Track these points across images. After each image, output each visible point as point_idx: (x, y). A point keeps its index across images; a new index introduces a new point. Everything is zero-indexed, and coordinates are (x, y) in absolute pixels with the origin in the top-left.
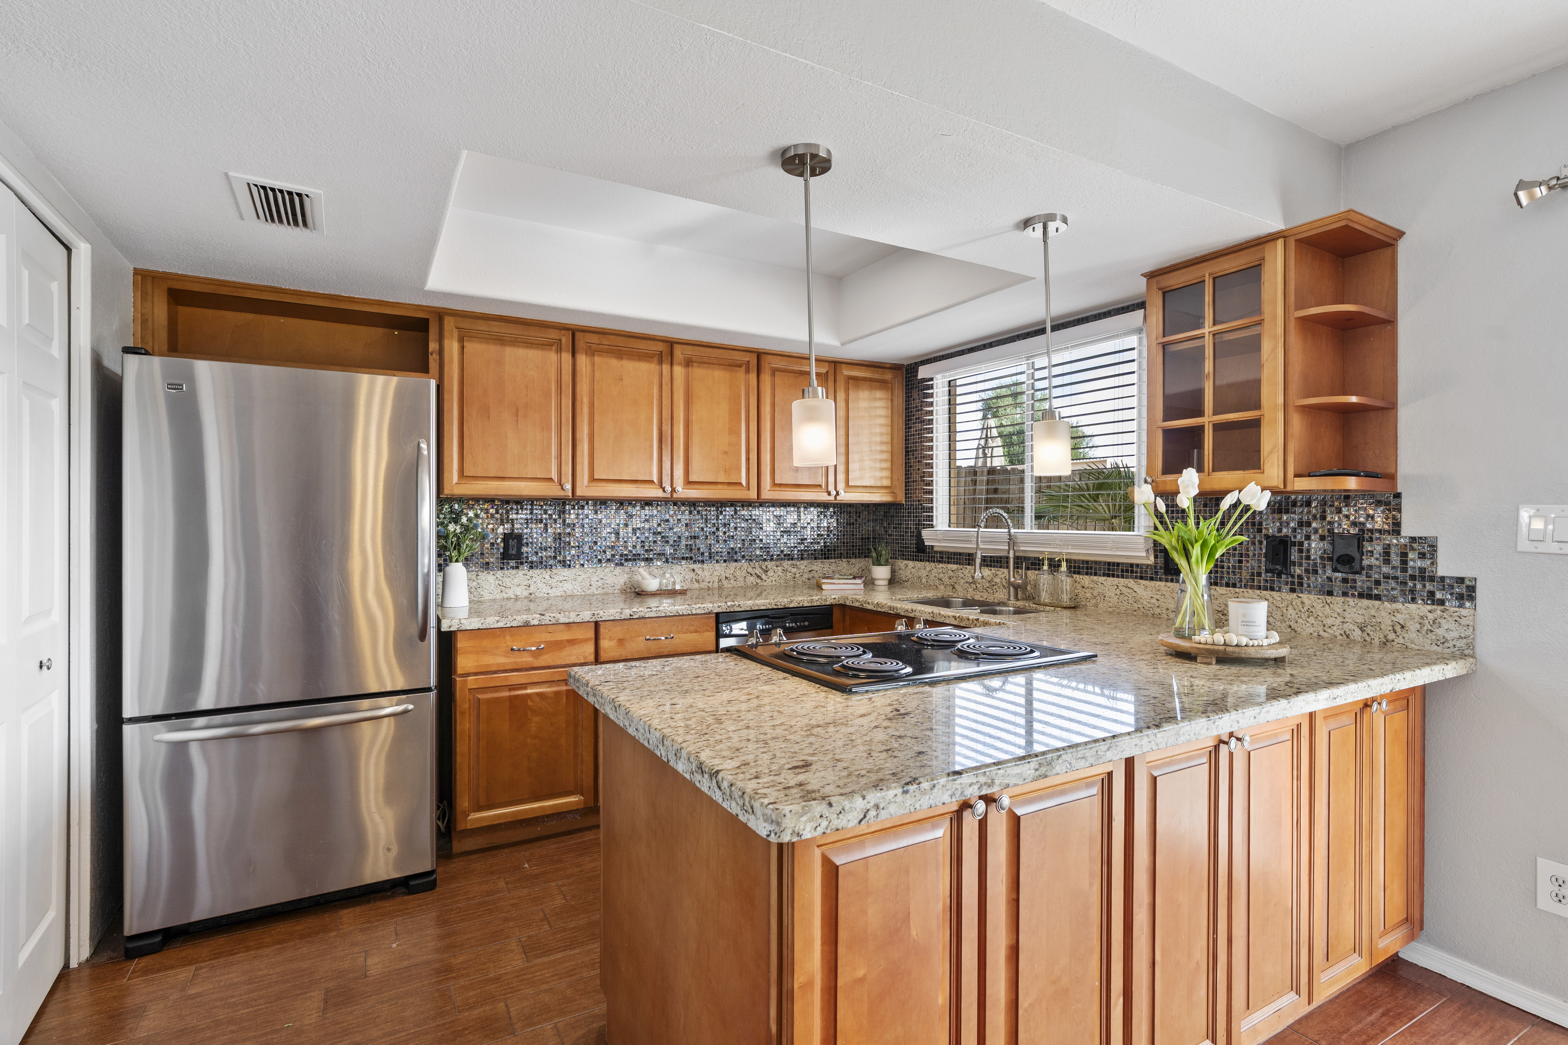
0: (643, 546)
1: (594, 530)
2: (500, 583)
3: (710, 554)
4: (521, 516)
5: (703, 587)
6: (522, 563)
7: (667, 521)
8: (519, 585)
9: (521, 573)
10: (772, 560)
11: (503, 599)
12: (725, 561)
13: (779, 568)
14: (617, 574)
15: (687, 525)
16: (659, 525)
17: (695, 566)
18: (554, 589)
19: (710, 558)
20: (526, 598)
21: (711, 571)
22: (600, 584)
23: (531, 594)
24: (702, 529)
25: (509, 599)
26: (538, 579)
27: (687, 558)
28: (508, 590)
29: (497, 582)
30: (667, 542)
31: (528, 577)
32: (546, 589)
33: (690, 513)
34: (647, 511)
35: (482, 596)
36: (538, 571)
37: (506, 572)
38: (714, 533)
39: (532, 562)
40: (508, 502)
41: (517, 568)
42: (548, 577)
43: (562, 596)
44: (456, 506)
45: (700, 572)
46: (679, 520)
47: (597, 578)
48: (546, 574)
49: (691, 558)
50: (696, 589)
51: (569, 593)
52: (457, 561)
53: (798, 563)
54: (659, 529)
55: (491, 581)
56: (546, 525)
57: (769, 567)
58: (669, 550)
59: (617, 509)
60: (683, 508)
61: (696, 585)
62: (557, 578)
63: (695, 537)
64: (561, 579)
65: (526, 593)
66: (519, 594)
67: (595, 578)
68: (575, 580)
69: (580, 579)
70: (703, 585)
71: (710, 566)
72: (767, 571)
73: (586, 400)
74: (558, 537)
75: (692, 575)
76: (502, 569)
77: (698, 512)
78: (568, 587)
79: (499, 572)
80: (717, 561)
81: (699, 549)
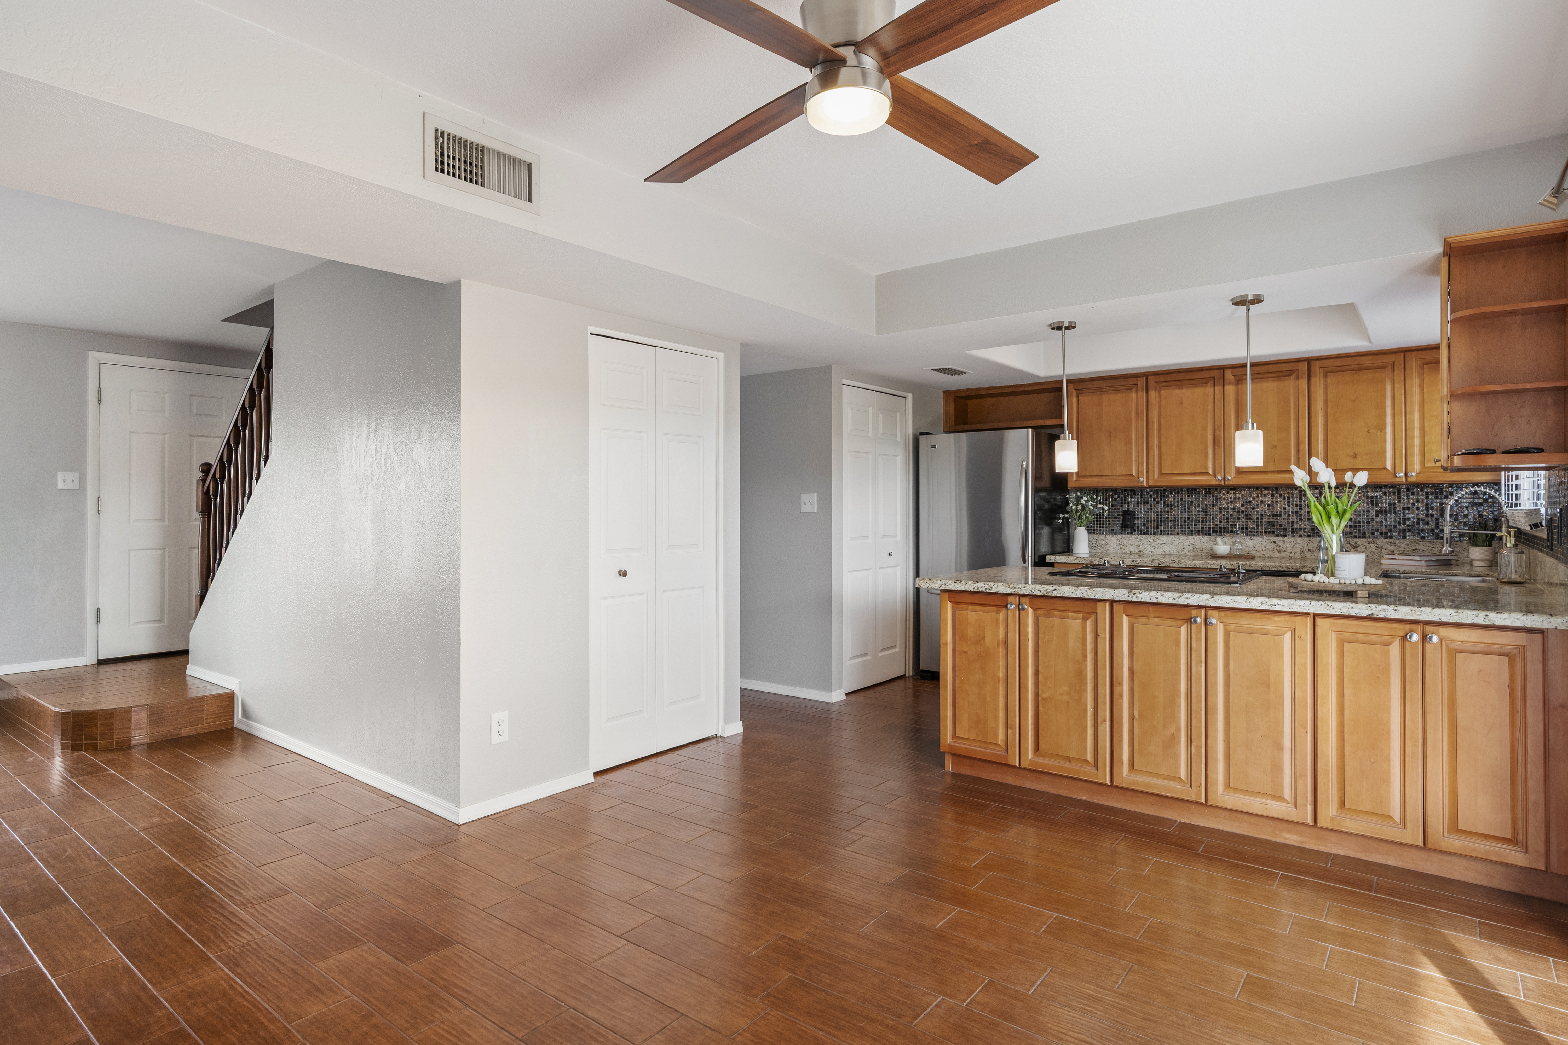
0: (1228, 522)
1: (1187, 510)
2: (1120, 542)
3: (1293, 529)
4: (1133, 500)
5: (1285, 556)
6: (1135, 531)
7: (1250, 502)
8: (1132, 545)
9: (1133, 537)
10: (1364, 537)
11: (1122, 553)
12: (1309, 536)
13: (1372, 545)
14: (1205, 541)
15: (1269, 505)
16: (1242, 505)
17: (1276, 539)
18: (1156, 549)
19: (1293, 532)
20: (1137, 553)
21: (1293, 544)
22: (1191, 548)
23: (1140, 551)
24: (1285, 509)
25: (1125, 553)
26: (1145, 542)
27: (1269, 532)
28: (1125, 548)
29: (1118, 542)
30: (1250, 519)
31: (1138, 540)
32: (1150, 549)
33: (1273, 495)
34: (1231, 495)
35: (1109, 550)
36: (1145, 536)
37: (1124, 535)
38: (1297, 512)
39: (1141, 530)
40: (1125, 490)
41: (1132, 533)
42: (1152, 541)
43: (1162, 554)
44: (1079, 494)
45: (1281, 544)
46: (1261, 501)
47: (1188, 544)
48: (1151, 538)
49: (1273, 532)
50: (1278, 558)
51: (1167, 552)
52: (1081, 526)
53: (1397, 542)
54: (1243, 509)
55: (1114, 541)
56: (1151, 506)
57: (1359, 543)
58: (1251, 525)
59: (1206, 493)
60: (1265, 492)
61: (1278, 555)
62: (1158, 541)
63: (1277, 515)
64: (1161, 542)
65: (1137, 551)
66: (1132, 550)
67: (1187, 544)
68: (1172, 544)
69: (1175, 543)
70: (1284, 555)
71: (1292, 539)
72: (1356, 547)
73: (1155, 421)
74: (1160, 514)
75: (1273, 545)
76: (1121, 534)
77: (1281, 495)
78: (1166, 548)
79: (1119, 536)
80: (1301, 536)
81: (1281, 525)
